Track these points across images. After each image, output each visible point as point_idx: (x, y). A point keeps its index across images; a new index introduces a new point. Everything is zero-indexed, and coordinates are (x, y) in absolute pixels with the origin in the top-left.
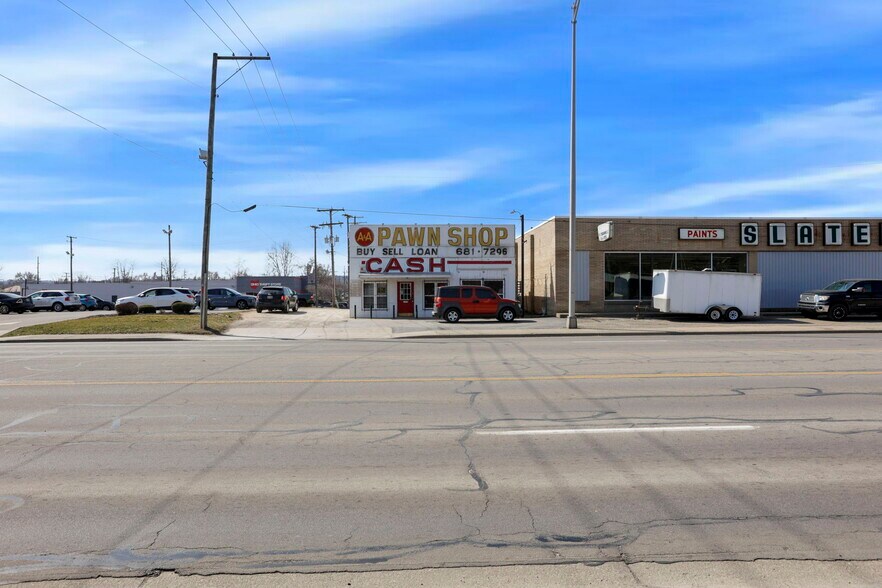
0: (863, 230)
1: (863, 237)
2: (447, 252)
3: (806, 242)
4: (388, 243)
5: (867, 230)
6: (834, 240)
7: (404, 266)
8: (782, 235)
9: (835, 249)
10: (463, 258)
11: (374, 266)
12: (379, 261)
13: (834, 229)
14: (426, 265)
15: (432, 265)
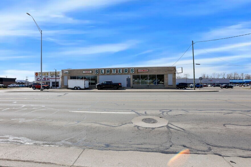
0: (120, 70)
1: (120, 72)
2: (50, 77)
3: (108, 73)
4: (40, 75)
5: (121, 70)
6: (114, 72)
7: (43, 80)
8: (103, 72)
9: (114, 74)
10: (52, 78)
11: (38, 79)
12: (39, 78)
13: (114, 70)
14: (46, 79)
15: (47, 79)
